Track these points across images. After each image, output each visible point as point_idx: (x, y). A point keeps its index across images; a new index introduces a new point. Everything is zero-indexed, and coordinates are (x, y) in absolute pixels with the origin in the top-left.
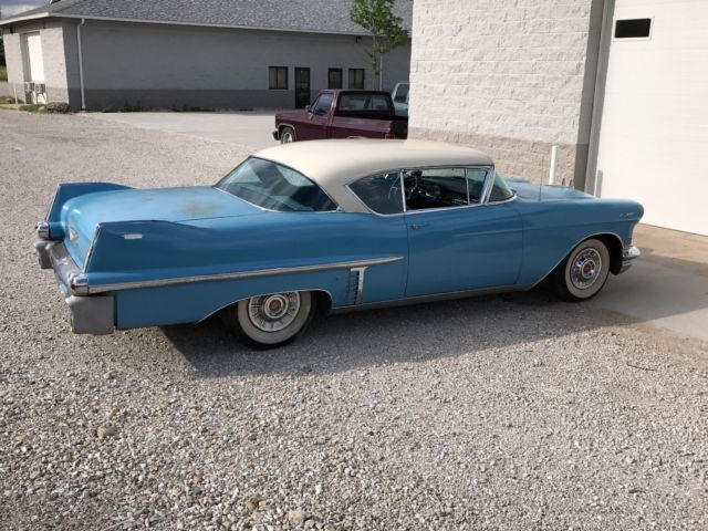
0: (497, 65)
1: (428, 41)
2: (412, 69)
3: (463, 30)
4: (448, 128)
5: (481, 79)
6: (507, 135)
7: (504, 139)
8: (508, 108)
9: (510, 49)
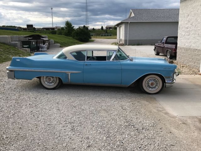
0: (195, 26)
1: (182, 20)
2: (179, 29)
3: (189, 16)
4: (185, 47)
5: (192, 30)
6: (197, 48)
7: (196, 50)
8: (197, 39)
9: (198, 20)
